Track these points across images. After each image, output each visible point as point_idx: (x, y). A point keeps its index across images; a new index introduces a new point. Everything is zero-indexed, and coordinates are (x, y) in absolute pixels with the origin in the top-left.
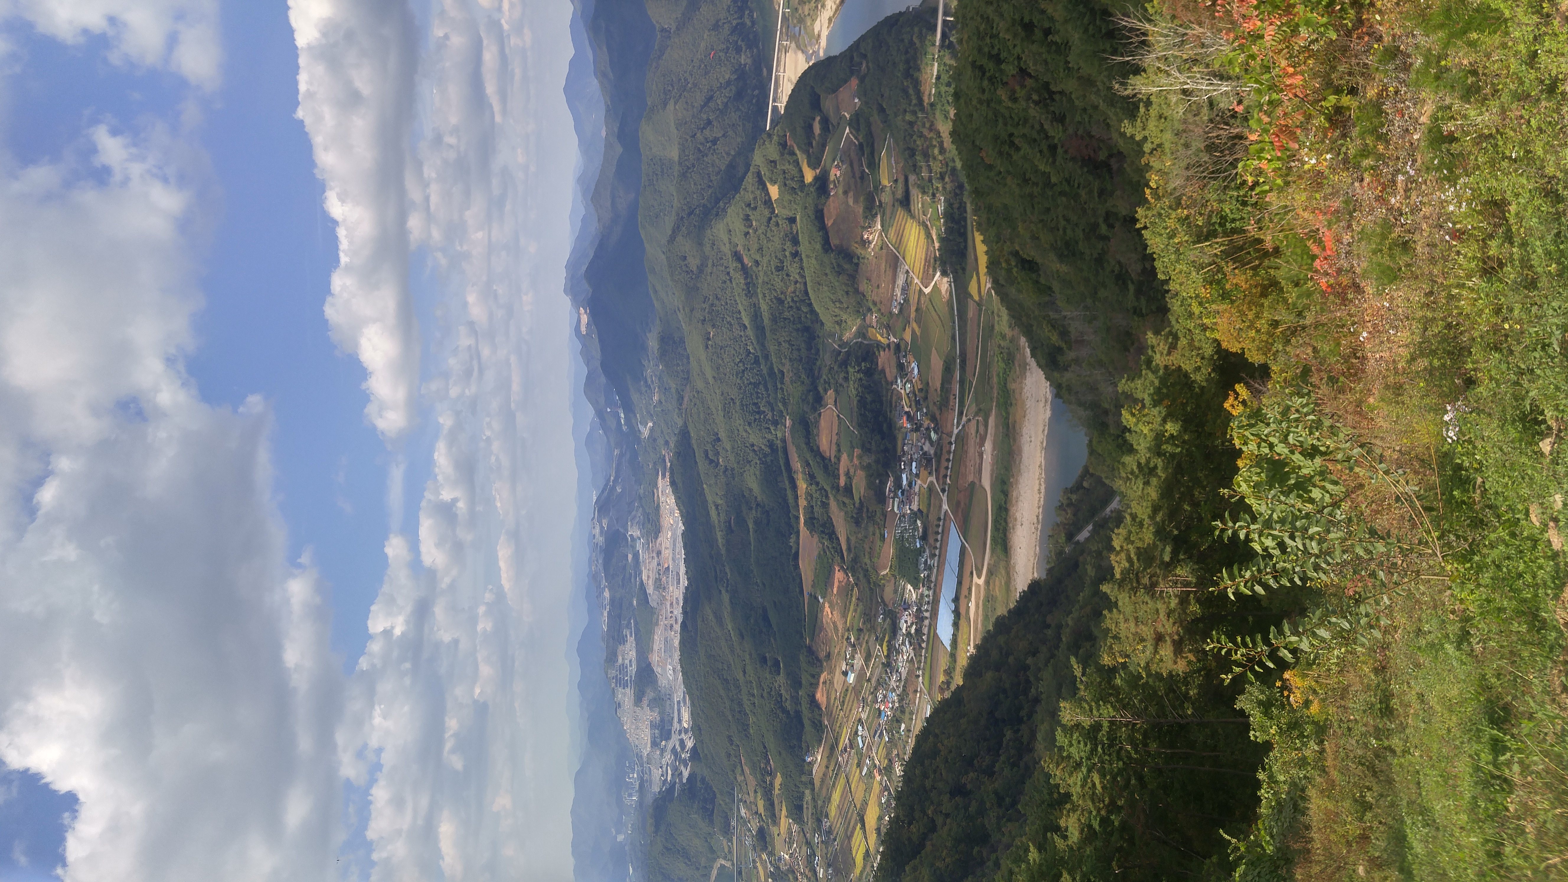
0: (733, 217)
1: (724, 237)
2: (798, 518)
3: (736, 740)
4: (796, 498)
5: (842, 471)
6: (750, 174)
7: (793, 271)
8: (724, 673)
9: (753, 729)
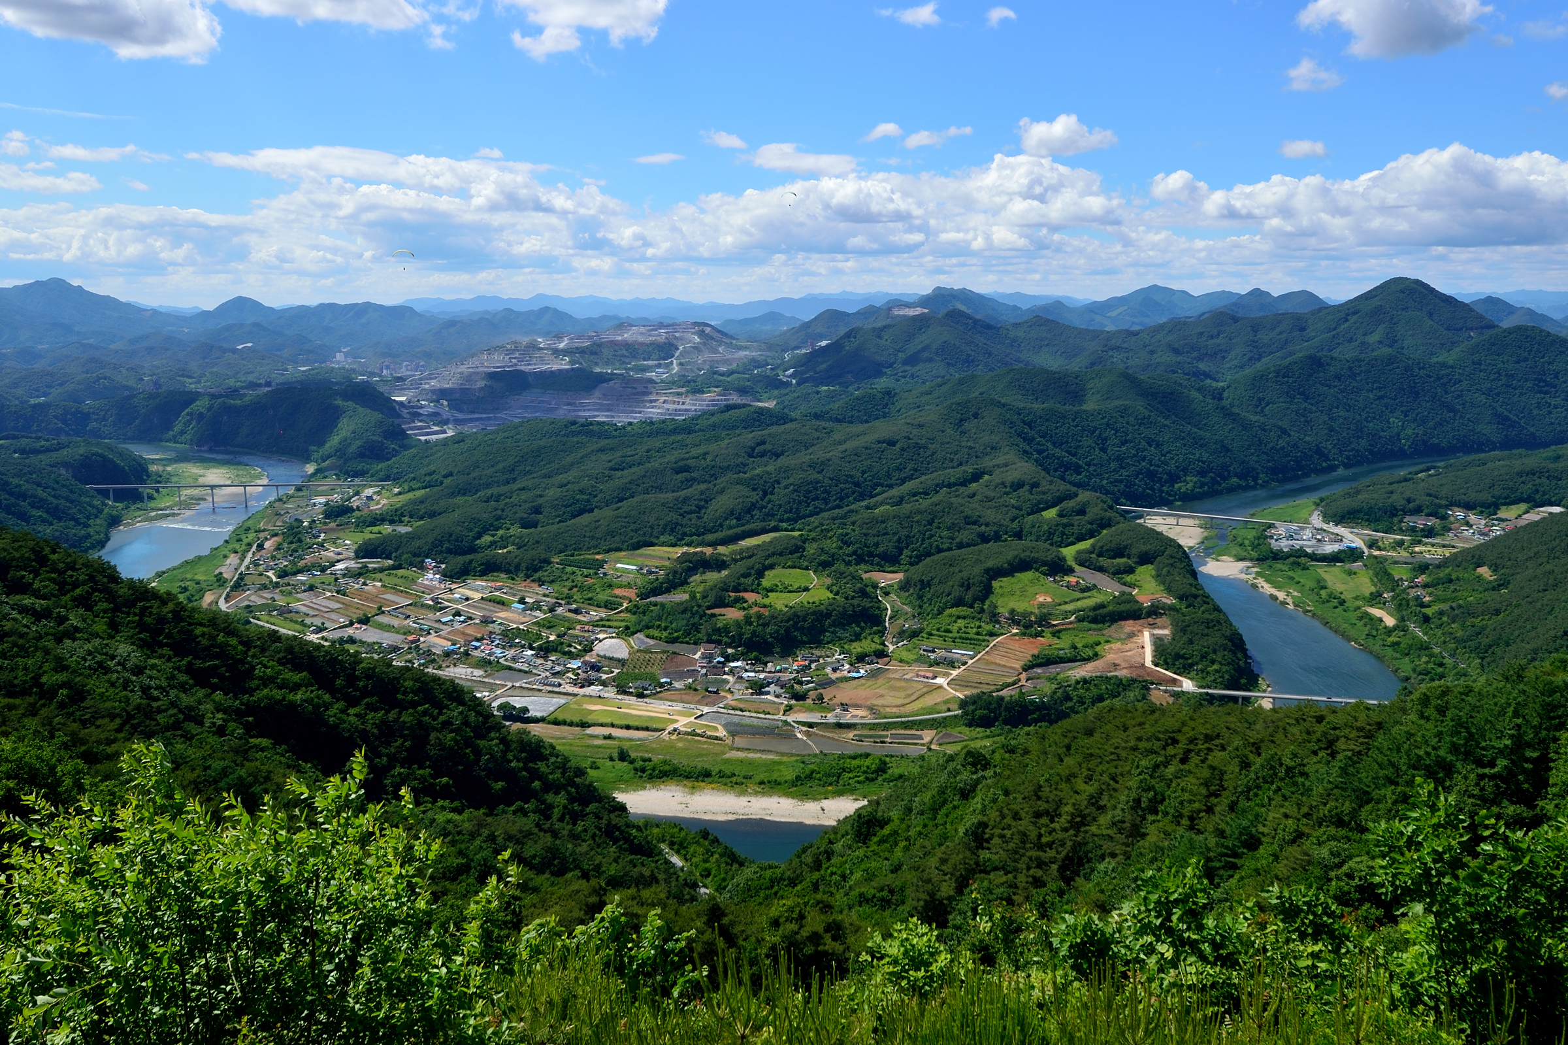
0: (1023, 469)
1: (1000, 460)
2: (689, 545)
3: (448, 481)
4: (713, 544)
5: (744, 594)
6: (1069, 487)
7: (965, 536)
8: (522, 468)
9: (459, 500)
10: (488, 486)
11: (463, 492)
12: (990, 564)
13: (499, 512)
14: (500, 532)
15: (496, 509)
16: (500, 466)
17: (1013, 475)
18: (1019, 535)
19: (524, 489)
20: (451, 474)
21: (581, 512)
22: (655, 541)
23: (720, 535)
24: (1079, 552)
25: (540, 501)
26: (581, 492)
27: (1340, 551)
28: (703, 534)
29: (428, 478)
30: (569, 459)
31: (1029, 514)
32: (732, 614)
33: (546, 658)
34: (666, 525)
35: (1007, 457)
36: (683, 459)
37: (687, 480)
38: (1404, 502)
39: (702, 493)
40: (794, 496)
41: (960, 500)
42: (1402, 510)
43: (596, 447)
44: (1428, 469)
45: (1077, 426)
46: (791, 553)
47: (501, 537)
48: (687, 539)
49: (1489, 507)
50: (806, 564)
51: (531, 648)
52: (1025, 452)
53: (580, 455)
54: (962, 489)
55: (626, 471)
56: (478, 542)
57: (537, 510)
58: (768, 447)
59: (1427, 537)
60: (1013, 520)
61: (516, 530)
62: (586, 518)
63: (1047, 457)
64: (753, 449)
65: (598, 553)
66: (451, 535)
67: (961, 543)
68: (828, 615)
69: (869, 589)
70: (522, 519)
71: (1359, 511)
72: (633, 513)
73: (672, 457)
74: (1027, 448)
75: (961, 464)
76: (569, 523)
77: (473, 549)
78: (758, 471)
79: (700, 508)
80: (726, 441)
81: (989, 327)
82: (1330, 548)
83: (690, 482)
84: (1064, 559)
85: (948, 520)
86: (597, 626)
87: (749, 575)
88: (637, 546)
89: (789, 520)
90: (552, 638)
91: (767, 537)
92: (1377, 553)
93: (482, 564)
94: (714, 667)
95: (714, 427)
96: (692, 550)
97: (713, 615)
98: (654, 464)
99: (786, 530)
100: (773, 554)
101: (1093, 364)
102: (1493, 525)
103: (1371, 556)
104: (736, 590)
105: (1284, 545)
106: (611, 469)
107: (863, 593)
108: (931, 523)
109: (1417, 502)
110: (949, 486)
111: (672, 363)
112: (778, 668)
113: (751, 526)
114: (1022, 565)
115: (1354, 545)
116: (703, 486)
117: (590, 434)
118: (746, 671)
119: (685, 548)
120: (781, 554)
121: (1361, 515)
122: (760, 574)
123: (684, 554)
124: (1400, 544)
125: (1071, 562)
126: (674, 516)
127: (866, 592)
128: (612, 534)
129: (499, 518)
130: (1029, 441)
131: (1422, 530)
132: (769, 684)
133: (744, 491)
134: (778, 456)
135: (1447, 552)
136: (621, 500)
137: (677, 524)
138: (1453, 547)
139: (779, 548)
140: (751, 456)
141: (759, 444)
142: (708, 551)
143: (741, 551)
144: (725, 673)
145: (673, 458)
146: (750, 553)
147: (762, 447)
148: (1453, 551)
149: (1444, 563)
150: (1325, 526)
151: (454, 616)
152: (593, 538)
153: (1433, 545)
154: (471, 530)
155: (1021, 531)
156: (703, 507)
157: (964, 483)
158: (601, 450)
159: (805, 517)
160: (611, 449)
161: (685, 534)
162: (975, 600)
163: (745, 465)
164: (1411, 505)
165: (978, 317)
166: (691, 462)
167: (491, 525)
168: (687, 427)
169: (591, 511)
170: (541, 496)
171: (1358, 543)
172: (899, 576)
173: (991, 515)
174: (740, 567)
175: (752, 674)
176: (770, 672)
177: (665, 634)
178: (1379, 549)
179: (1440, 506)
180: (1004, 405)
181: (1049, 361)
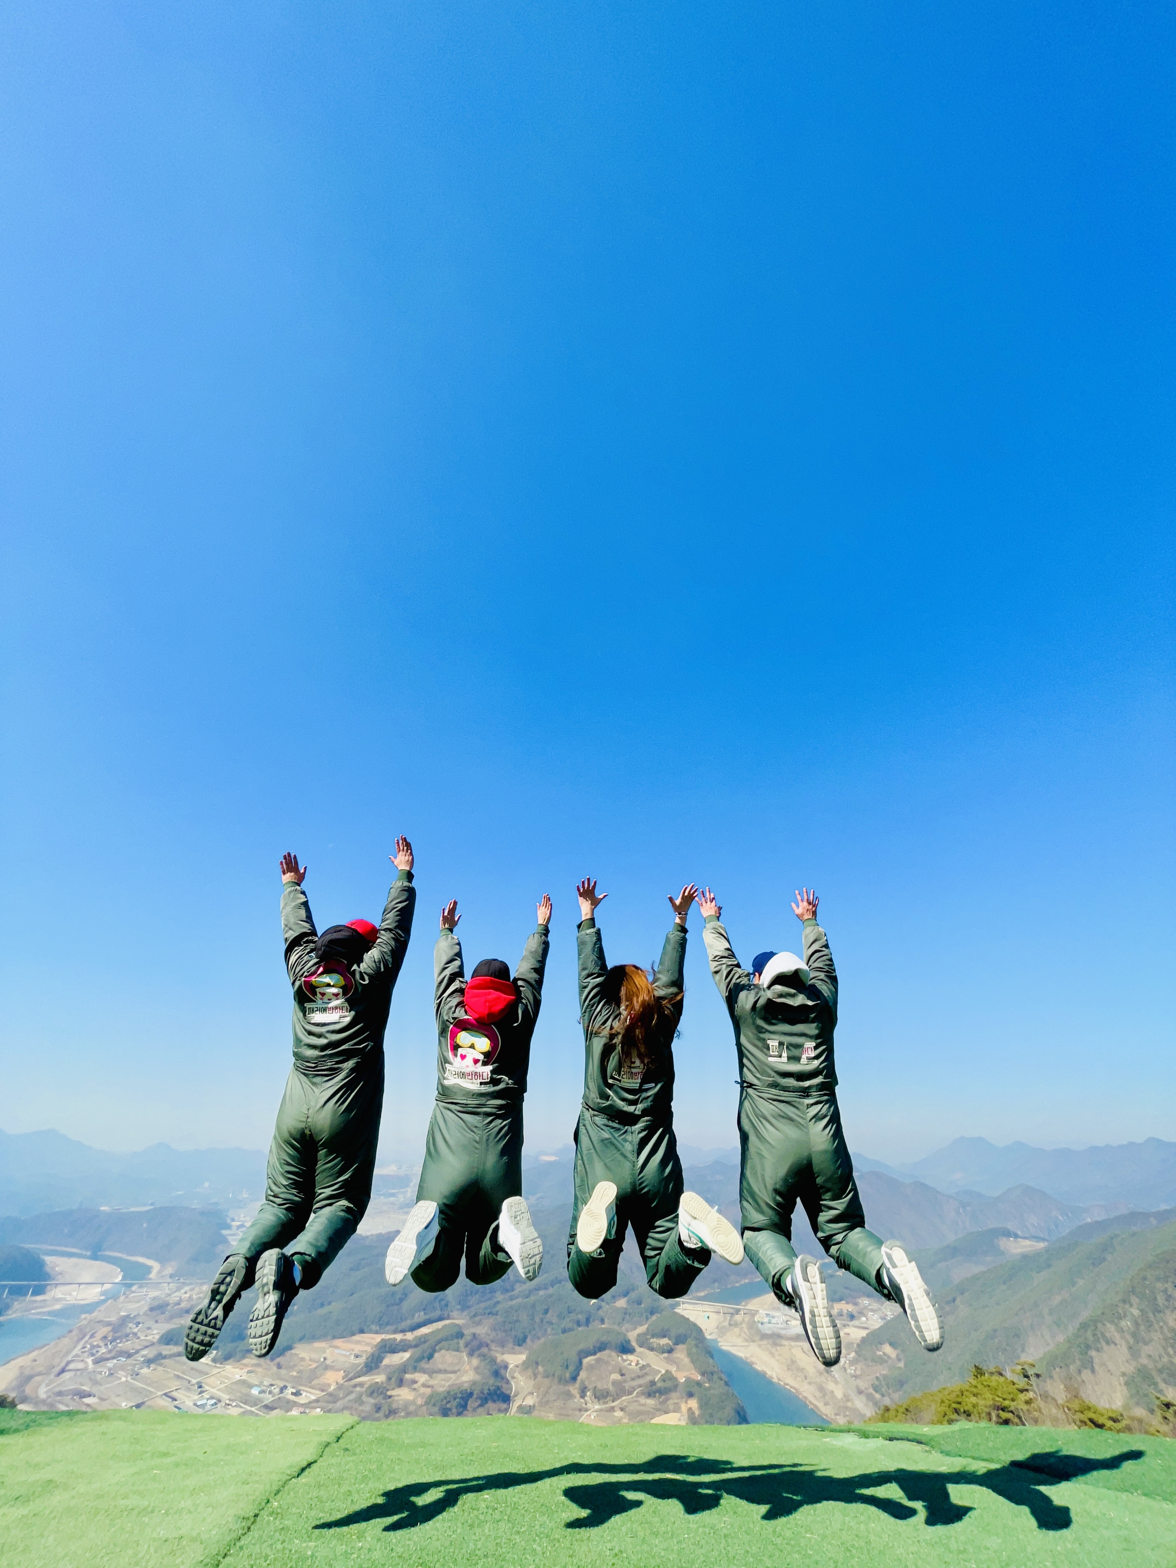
2: (388, 1333)
4: (403, 1331)
5: (416, 1376)
7: (567, 1323)
12: (582, 1346)
22: (365, 1329)
23: (410, 1323)
24: (638, 1335)
28: (398, 1323)
32: (406, 1395)
34: (374, 1318)
46: (453, 1338)
48: (387, 1328)
50: (462, 1348)
68: (471, 1394)
69: (502, 1371)
79: (401, 1300)
84: (628, 1342)
85: (558, 1309)
87: (423, 1358)
88: (352, 1334)
89: (457, 1310)
91: (440, 1325)
96: (387, 1337)
99: (453, 1318)
100: (442, 1340)
104: (412, 1372)
105: (766, 1328)
107: (496, 1374)
108: (546, 1312)
114: (602, 1347)
119: (383, 1336)
120: (446, 1339)
122: (430, 1357)
123: (382, 1340)
125: (634, 1344)
126: (383, 1307)
127: (499, 1371)
136: (351, 1295)
137: (381, 1318)
139: (446, 1335)
142: (399, 1337)
143: (421, 1337)
146: (426, 1339)
148: (867, 1332)
149: (865, 1342)
151: (208, 1399)
156: (403, 1300)
159: (468, 1308)
161: (386, 1323)
162: (571, 1377)
172: (523, 1357)
174: (418, 1351)
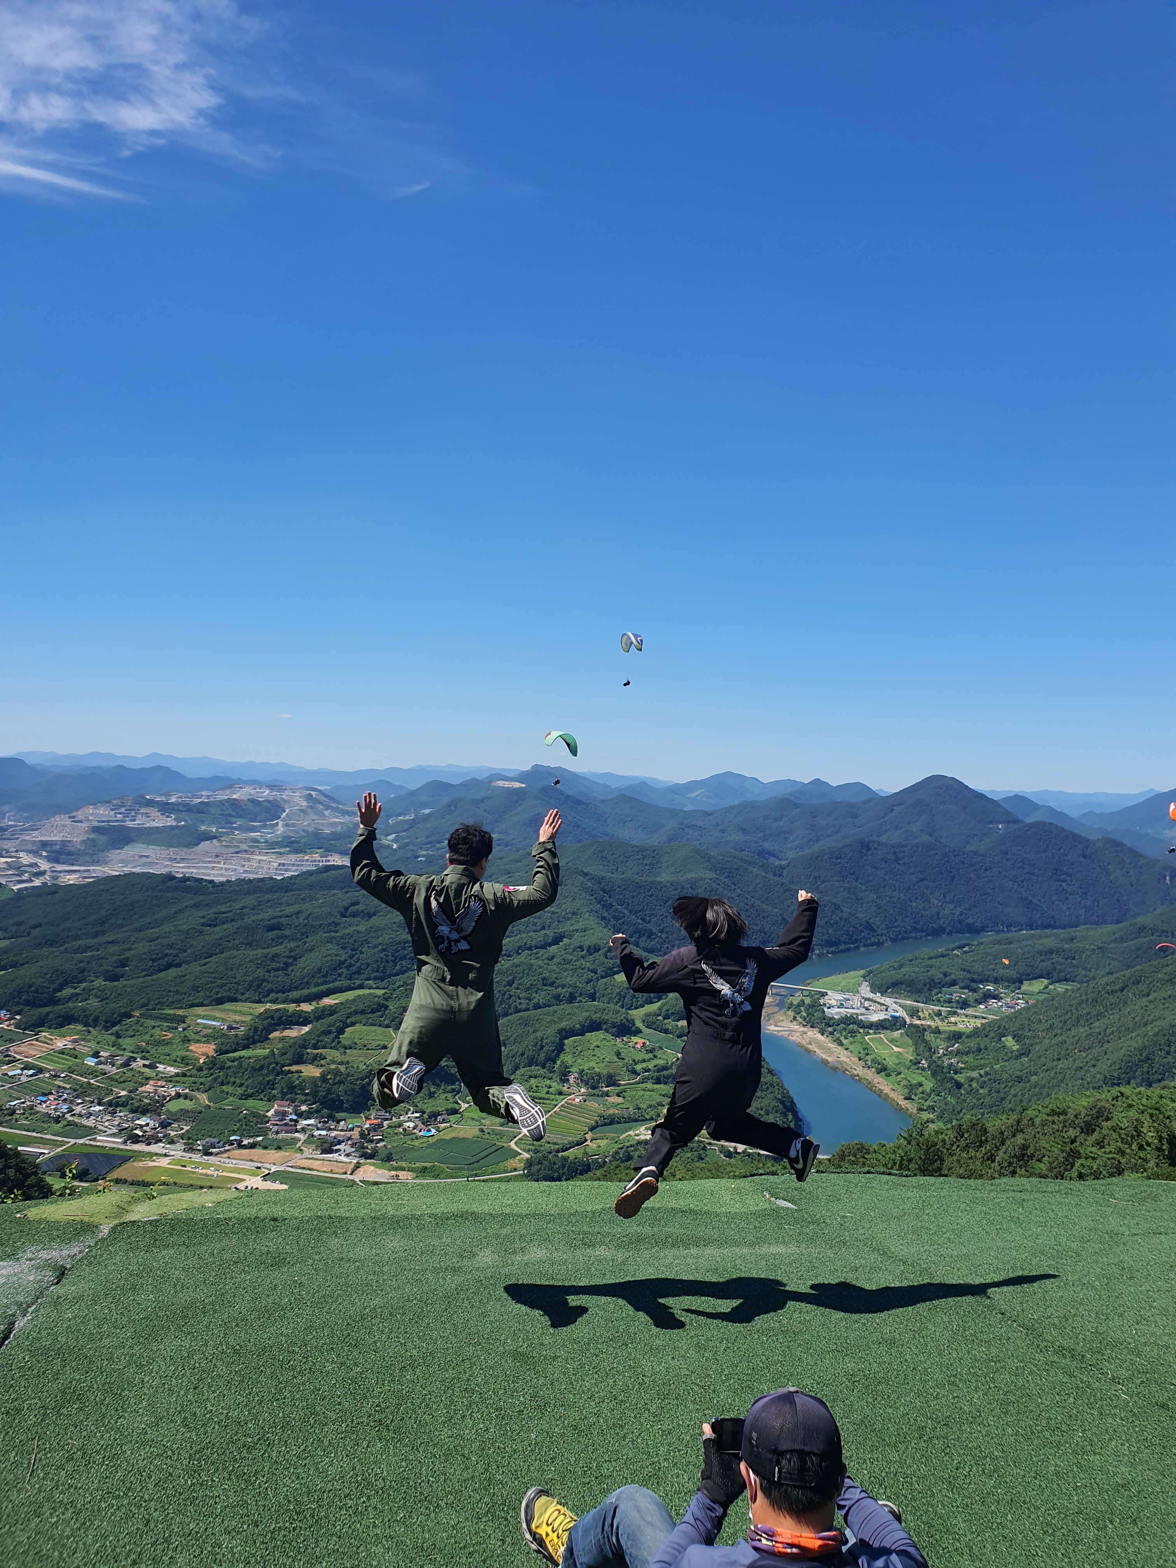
0: (600, 934)
1: (580, 925)
2: (274, 1002)
3: (35, 932)
4: (298, 1001)
5: (323, 1051)
7: (541, 997)
8: (113, 921)
9: (45, 951)
10: (76, 937)
11: (50, 943)
12: (563, 1025)
13: (83, 965)
14: (84, 985)
15: (82, 961)
16: (91, 919)
17: (589, 940)
18: (593, 997)
19: (112, 942)
20: (39, 925)
21: (168, 967)
22: (239, 997)
23: (306, 992)
24: (647, 1015)
25: (128, 954)
26: (170, 946)
27: (885, 1020)
28: (289, 991)
29: (14, 929)
30: (163, 914)
31: (603, 977)
32: (311, 1071)
33: (113, 1113)
34: (252, 981)
35: (587, 922)
36: (275, 917)
37: (278, 938)
38: (941, 976)
39: (291, 950)
40: (382, 955)
41: (540, 963)
42: (939, 983)
43: (189, 903)
44: (961, 947)
45: (651, 896)
46: (373, 1012)
47: (84, 990)
48: (272, 996)
49: (1014, 983)
50: (386, 1022)
51: (99, 1104)
52: (604, 918)
53: (173, 910)
54: (542, 951)
55: (218, 928)
56: (59, 994)
57: (123, 964)
58: (360, 907)
59: (962, 1008)
60: (588, 983)
61: (99, 983)
62: (173, 972)
63: (623, 923)
64: (346, 909)
65: (181, 1008)
66: (31, 986)
67: (538, 1003)
70: (107, 971)
71: (901, 983)
72: (221, 968)
73: (267, 914)
74: (606, 914)
75: (543, 928)
76: (154, 977)
77: (53, 1002)
78: (350, 930)
79: (288, 965)
80: (321, 901)
81: (578, 802)
82: (875, 1018)
83: (279, 940)
84: (632, 1021)
85: (527, 982)
86: (171, 1081)
87: (330, 1032)
88: (220, 1002)
89: (375, 979)
90: (123, 1093)
91: (350, 995)
92: (918, 1022)
93: (60, 1017)
94: (286, 1125)
95: (311, 887)
96: (274, 1007)
97: (290, 1072)
98: (247, 921)
99: (370, 988)
100: (356, 1013)
101: (670, 840)
102: (1019, 999)
103: (911, 1025)
104: (315, 1047)
105: (835, 1013)
106: (203, 925)
108: (510, 984)
109: (953, 976)
110: (530, 949)
111: (277, 823)
112: (350, 1126)
113: (337, 984)
114: (594, 1026)
115: (897, 1014)
116: (292, 945)
117: (188, 889)
118: (318, 1129)
119: (269, 1005)
120: (363, 1012)
121: (903, 987)
122: (341, 1031)
123: (266, 1011)
124: (939, 1014)
125: (639, 1024)
126: (261, 972)
128: (195, 989)
129: (83, 971)
130: (608, 907)
131: (958, 1002)
132: (339, 1143)
133: (333, 949)
134: (370, 917)
135: (978, 1023)
136: (211, 956)
137: (264, 980)
138: (984, 1018)
139: (361, 1007)
140: (343, 915)
141: (353, 904)
142: (292, 1007)
143: (324, 1008)
144: (297, 1131)
145: (265, 916)
146: (332, 1011)
147: (357, 907)
148: (984, 1021)
149: (975, 1033)
150: (871, 996)
151: (22, 1069)
152: (177, 992)
153: (967, 1016)
154: (52, 982)
155: (595, 993)
156: (291, 964)
157: (544, 946)
158: (196, 906)
159: (390, 976)
160: (207, 905)
161: (271, 991)
162: (548, 1059)
163: (336, 924)
164: (947, 979)
165: (570, 793)
166: (284, 920)
167: (75, 977)
168: (286, 886)
169: (179, 965)
170: (130, 949)
171: (901, 1013)
173: (568, 978)
174: (321, 1025)
175: (324, 1133)
176: (341, 1130)
177: (240, 1091)
178: (919, 1018)
179: (973, 981)
180: (586, 874)
181: (630, 834)
